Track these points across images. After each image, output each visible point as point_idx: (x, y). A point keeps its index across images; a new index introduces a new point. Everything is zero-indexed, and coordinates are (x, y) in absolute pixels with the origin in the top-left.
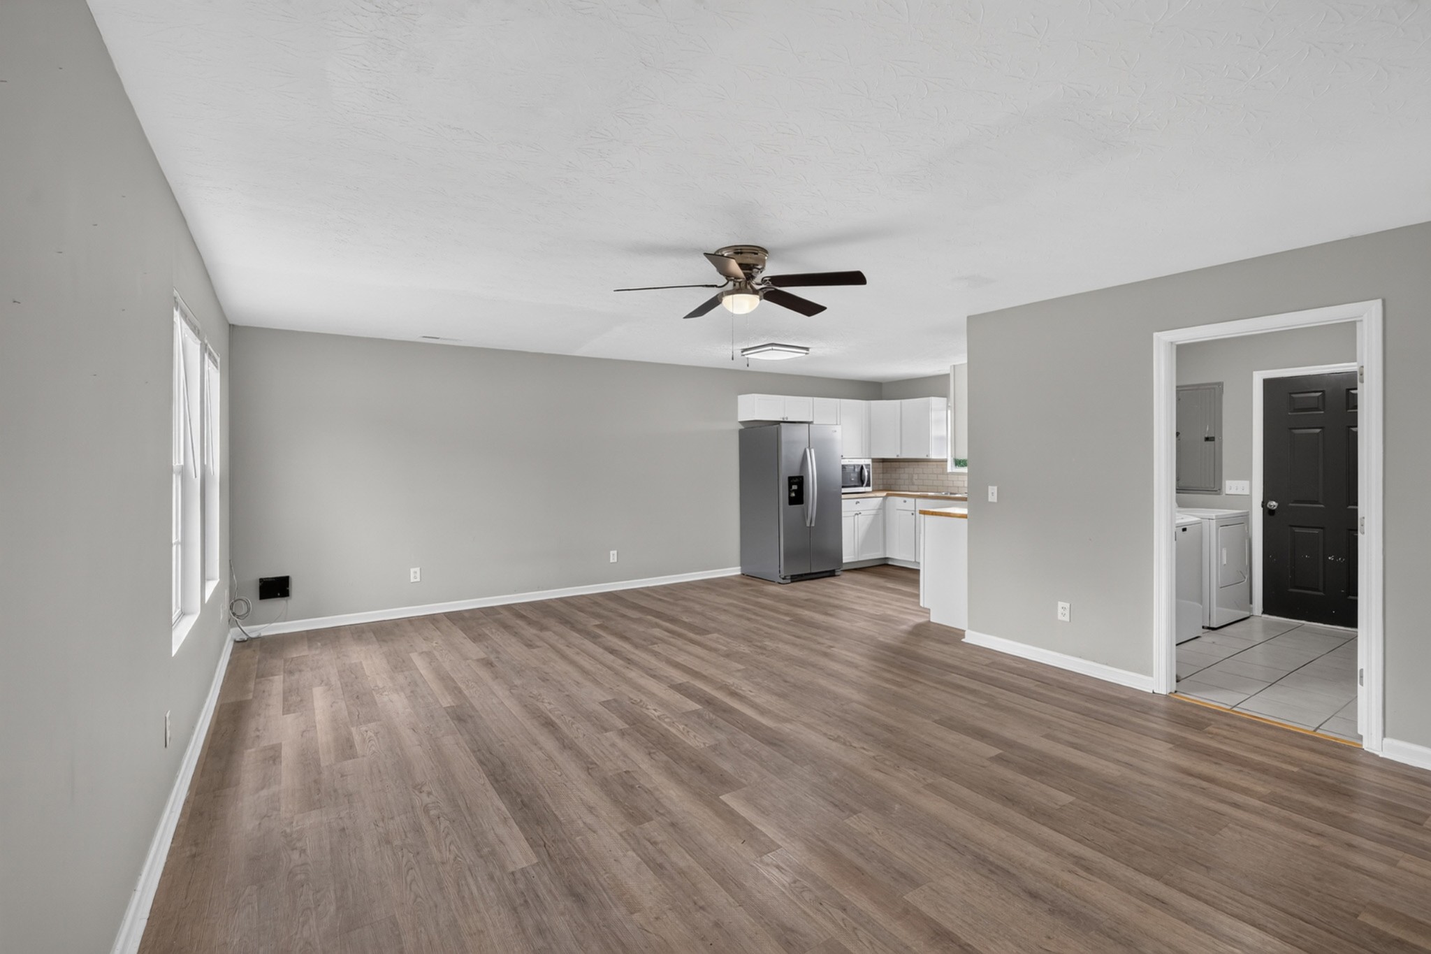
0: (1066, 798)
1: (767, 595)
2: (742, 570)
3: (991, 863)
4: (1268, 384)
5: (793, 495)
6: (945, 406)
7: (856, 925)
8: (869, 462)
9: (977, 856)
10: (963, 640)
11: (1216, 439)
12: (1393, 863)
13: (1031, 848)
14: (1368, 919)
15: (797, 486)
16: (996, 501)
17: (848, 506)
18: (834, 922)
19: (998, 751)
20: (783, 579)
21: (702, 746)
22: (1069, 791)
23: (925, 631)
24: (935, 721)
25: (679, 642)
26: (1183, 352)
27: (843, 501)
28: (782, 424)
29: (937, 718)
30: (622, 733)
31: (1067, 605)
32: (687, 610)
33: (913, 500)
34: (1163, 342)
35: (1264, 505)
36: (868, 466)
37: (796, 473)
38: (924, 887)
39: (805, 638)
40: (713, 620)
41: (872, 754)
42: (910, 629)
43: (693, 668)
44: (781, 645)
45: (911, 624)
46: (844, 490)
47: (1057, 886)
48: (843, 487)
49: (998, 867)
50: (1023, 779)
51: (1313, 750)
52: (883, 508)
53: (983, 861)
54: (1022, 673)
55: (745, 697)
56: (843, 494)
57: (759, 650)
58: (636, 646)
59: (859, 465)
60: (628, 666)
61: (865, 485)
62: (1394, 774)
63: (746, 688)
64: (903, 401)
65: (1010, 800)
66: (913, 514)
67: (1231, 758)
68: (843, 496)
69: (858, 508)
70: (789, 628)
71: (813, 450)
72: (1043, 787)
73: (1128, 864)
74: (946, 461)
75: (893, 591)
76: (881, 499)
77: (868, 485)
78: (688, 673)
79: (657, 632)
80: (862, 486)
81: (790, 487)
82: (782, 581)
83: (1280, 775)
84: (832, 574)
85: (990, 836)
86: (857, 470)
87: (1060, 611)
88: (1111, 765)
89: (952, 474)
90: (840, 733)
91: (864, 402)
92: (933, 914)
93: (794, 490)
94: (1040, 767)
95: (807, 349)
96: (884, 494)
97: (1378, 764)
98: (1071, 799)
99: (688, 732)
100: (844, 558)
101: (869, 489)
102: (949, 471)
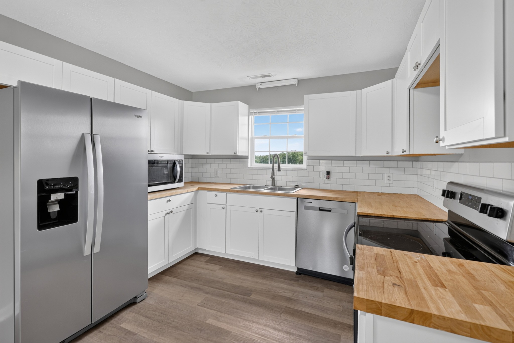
6: (247, 112)
8: (182, 157)
17: (155, 206)
27: (149, 201)
33: (224, 194)
36: (180, 162)
46: (151, 190)
48: (149, 185)
52: (194, 203)
56: (150, 193)
59: (171, 161)
61: (177, 181)
64: (213, 104)
66: (223, 208)
68: (150, 196)
69: (169, 207)
74: (246, 157)
76: (194, 192)
77: (180, 180)
80: (174, 182)
86: (170, 166)
89: (252, 168)
96: (196, 188)
101: (181, 184)
102: (249, 166)
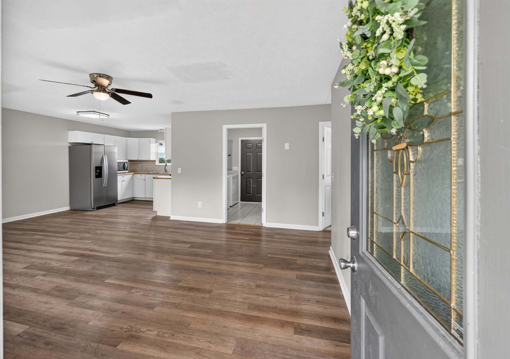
0: (210, 251)
1: (88, 216)
2: (70, 208)
3: (198, 270)
4: (242, 141)
5: (97, 174)
6: (155, 142)
7: (167, 296)
8: (127, 161)
9: (193, 270)
10: (170, 219)
11: (231, 156)
12: (270, 245)
13: (205, 264)
14: (269, 255)
15: (99, 171)
16: (180, 173)
17: (120, 178)
18: (161, 297)
19: (190, 245)
20: (93, 209)
21: (88, 269)
22: (210, 250)
23: (156, 218)
24: (170, 242)
25: (53, 239)
26: (229, 130)
27: (118, 176)
28: (93, 145)
29: (170, 241)
30: (45, 275)
31: (201, 203)
32: (49, 226)
33: (145, 175)
34: (225, 127)
35: (241, 173)
36: (127, 163)
37: (98, 165)
38: (183, 281)
39: (112, 228)
40: (66, 228)
41: (154, 255)
42: (151, 219)
43: (67, 246)
44: (103, 231)
45: (151, 217)
46: (118, 172)
47: (214, 269)
48: (118, 171)
49: (199, 270)
50: (198, 250)
51: (255, 228)
52: (132, 178)
53: (195, 270)
54: (190, 225)
55: (98, 250)
56: (118, 173)
57: (95, 235)
58: (30, 244)
59: (123, 162)
60: (29, 252)
62: (268, 230)
63: (96, 248)
64: (140, 139)
65: (197, 255)
66: (144, 180)
67: (241, 234)
68: (118, 174)
69: (123, 179)
70: (105, 225)
71: (106, 156)
72: (204, 250)
73: (227, 260)
74: (155, 161)
75: (140, 208)
76: (132, 175)
77: (127, 170)
78: (65, 248)
79: (37, 237)
80: (124, 170)
81: (96, 171)
82: (92, 210)
83: (250, 235)
84: (113, 205)
85: (194, 264)
86: (123, 164)
87: (199, 205)
88: (218, 241)
89: (158, 166)
90: (141, 252)
91: (125, 138)
92: (187, 286)
93: (98, 172)
94: (203, 246)
95: (108, 115)
96: (133, 173)
97: (266, 228)
98: (211, 251)
99: (78, 267)
100: (118, 198)
101: (127, 171)
102: (156, 164)
